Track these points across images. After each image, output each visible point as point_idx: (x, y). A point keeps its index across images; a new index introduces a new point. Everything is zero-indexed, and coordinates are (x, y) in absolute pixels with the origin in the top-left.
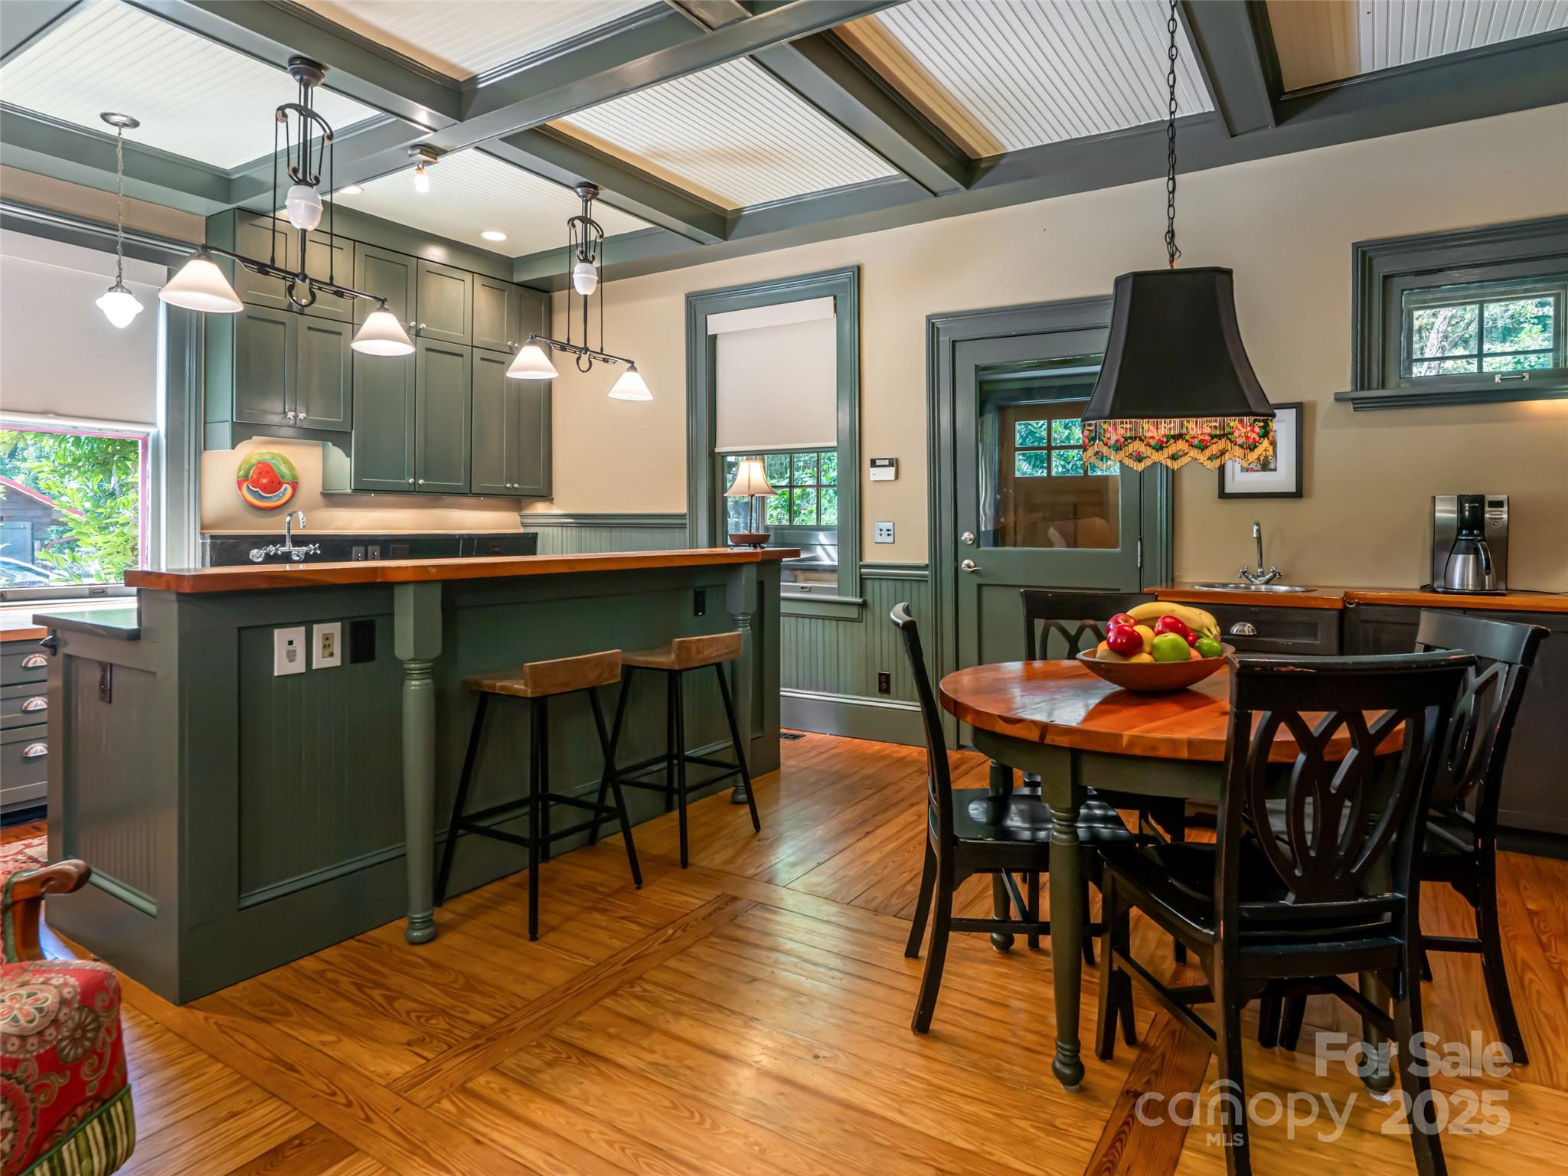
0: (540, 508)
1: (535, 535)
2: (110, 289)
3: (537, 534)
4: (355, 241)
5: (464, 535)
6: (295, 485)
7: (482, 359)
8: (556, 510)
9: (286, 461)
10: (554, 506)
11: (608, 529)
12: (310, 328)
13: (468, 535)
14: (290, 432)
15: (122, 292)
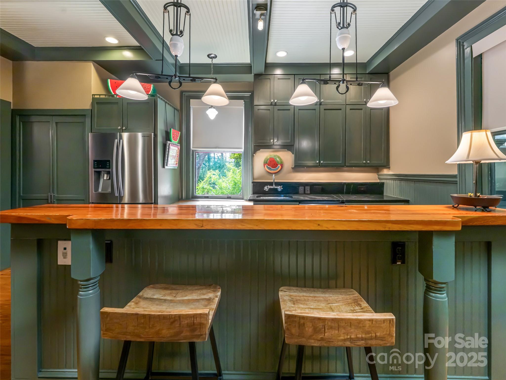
0: (385, 172)
1: (383, 184)
2: (210, 108)
3: (384, 183)
4: (294, 75)
5: (346, 183)
6: (282, 165)
7: (351, 109)
8: (391, 173)
9: (279, 157)
10: (390, 170)
11: (414, 182)
12: (278, 110)
13: (348, 183)
14: (278, 147)
15: (213, 108)
